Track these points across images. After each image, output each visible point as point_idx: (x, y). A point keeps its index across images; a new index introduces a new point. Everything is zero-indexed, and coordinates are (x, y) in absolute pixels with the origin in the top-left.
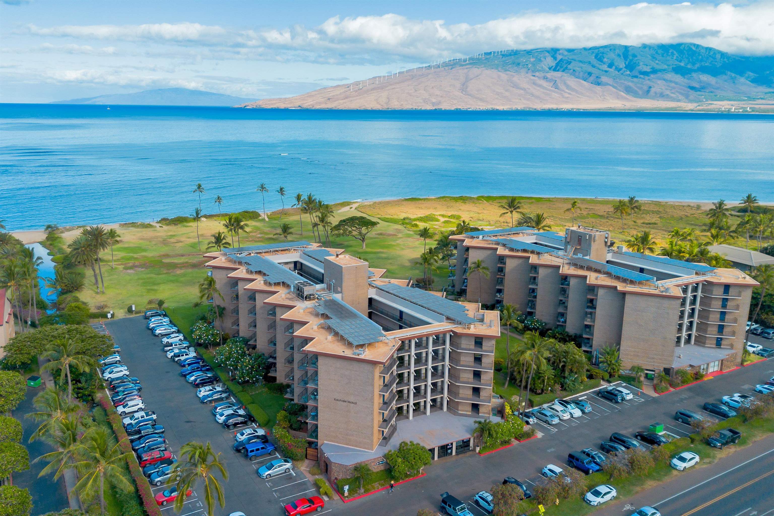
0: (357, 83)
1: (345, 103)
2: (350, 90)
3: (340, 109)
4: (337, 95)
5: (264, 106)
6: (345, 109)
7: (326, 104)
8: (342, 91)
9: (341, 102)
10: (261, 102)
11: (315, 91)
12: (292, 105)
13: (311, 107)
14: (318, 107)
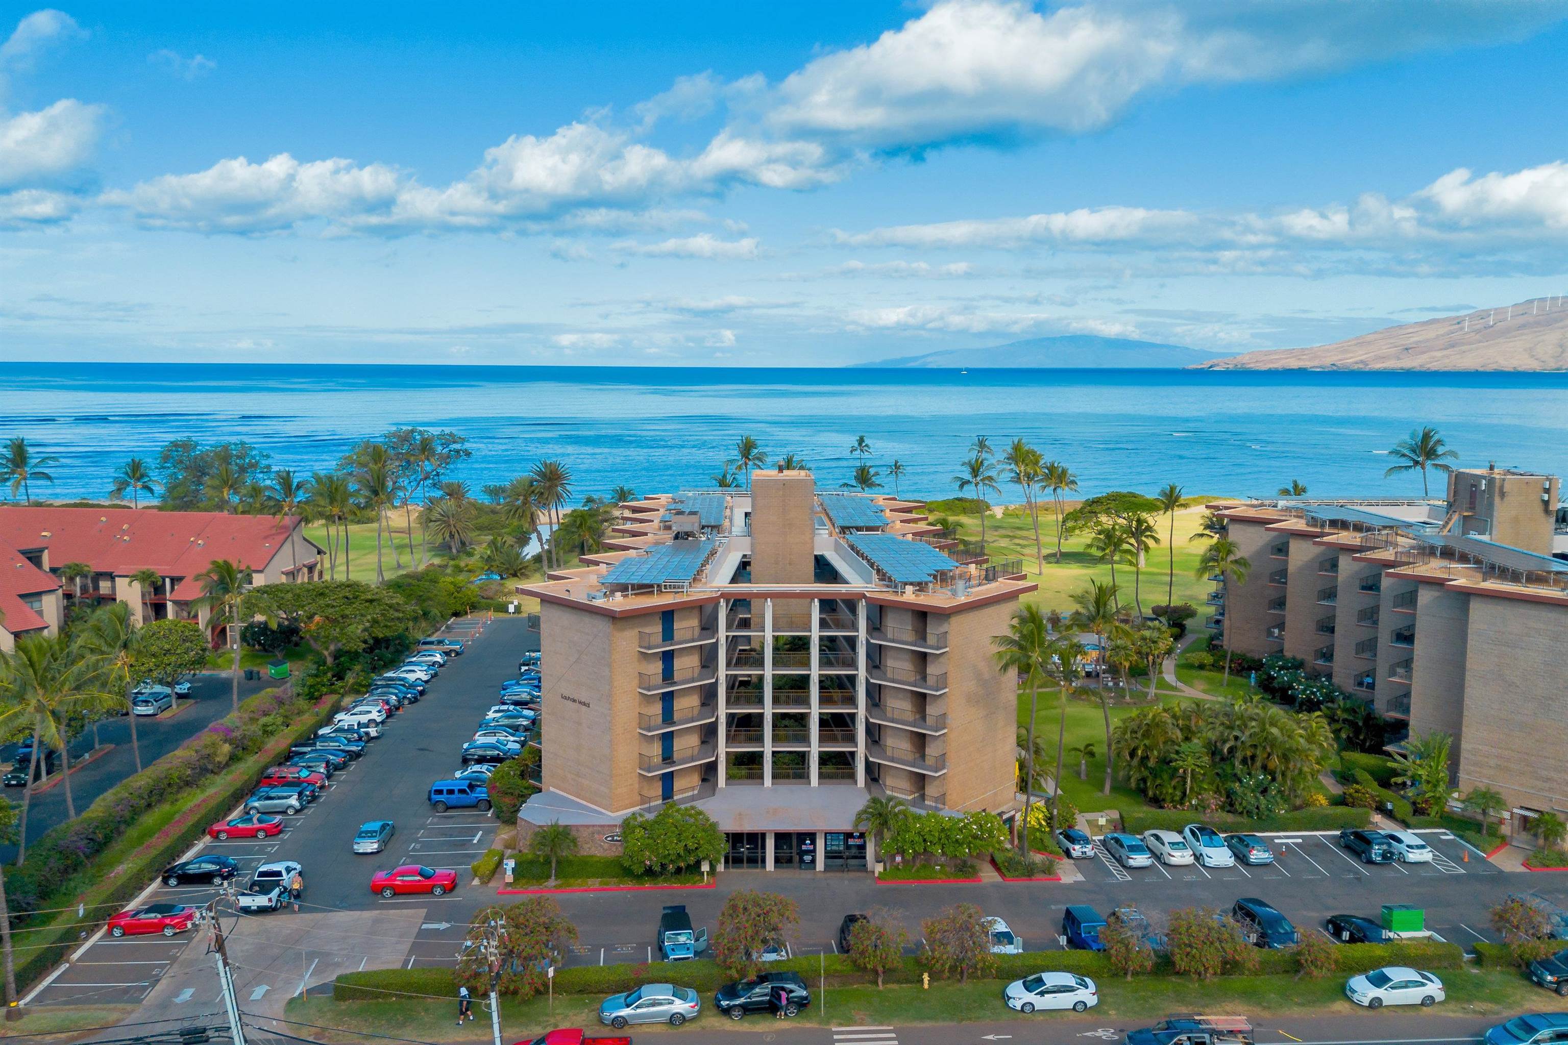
0: (1483, 315)
1: (1447, 357)
2: (1462, 329)
3: (1434, 369)
4: (1427, 340)
5: (1253, 366)
6: (1446, 369)
7: (1399, 359)
8: (1442, 331)
9: (1439, 354)
10: (1247, 358)
11: (1376, 333)
12: (1316, 363)
13: (1361, 366)
14: (1378, 366)
